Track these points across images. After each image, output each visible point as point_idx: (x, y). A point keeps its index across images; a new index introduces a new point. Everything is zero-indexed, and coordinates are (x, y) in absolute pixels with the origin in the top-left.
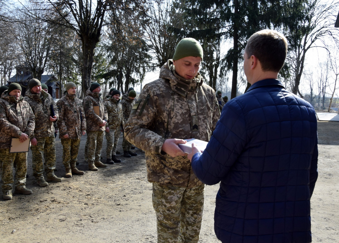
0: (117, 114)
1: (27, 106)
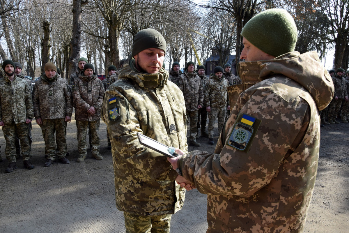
0: (220, 92)
1: (98, 84)
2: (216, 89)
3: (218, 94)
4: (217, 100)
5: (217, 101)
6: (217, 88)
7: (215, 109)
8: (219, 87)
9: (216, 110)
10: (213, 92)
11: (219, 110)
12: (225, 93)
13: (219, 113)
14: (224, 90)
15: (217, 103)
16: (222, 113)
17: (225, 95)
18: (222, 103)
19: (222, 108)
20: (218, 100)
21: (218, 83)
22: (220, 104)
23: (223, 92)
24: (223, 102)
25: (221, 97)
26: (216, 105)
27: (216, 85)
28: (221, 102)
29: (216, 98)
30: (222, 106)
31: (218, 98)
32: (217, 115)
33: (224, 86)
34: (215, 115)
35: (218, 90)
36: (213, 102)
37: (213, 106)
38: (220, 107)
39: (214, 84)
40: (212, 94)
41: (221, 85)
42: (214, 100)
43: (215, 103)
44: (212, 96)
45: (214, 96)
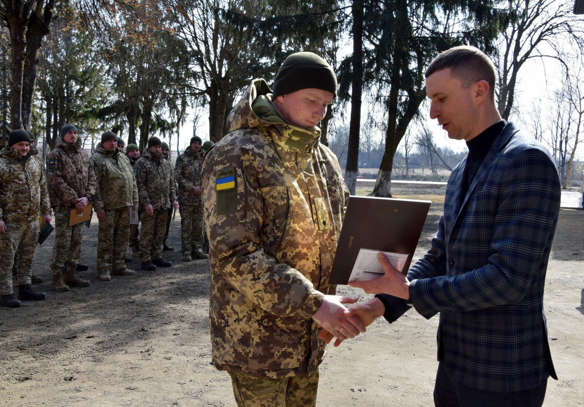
2: (16, 180)
3: (22, 192)
4: (20, 204)
5: (20, 208)
6: (17, 178)
7: (14, 226)
8: (23, 176)
9: (18, 228)
10: (7, 187)
11: (24, 227)
12: (36, 189)
13: (25, 234)
14: (35, 182)
15: (19, 211)
16: (30, 234)
17: (37, 193)
18: (33, 211)
19: (30, 221)
20: (24, 205)
21: (19, 165)
22: (28, 214)
23: (34, 187)
24: (35, 208)
25: (29, 199)
26: (17, 216)
27: (13, 171)
28: (29, 210)
29: (16, 202)
30: (32, 216)
31: (22, 199)
32: (19, 239)
33: (34, 173)
34: (15, 239)
35: (21, 182)
36: (11, 211)
37: (10, 218)
38: (29, 219)
39: (10, 170)
40: (6, 191)
41: (27, 171)
42: (13, 206)
43: (16, 212)
44: (7, 196)
45: (13, 195)
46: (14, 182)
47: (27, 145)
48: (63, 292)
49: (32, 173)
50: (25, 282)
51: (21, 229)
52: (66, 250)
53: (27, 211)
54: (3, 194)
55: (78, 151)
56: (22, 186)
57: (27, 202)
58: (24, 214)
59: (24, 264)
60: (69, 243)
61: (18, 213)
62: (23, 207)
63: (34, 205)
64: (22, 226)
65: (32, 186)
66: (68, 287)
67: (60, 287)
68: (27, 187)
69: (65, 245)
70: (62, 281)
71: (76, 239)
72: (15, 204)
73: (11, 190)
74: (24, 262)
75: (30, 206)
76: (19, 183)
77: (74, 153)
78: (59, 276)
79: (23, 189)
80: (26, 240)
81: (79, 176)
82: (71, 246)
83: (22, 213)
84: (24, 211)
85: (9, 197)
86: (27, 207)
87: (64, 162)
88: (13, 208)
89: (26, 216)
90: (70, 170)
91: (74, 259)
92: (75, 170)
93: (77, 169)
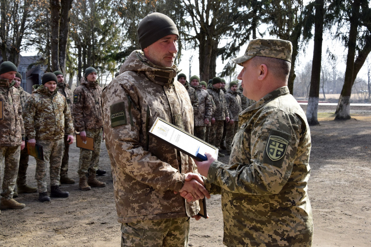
2: (46, 110)
3: (50, 118)
4: (49, 127)
5: (49, 130)
6: (47, 108)
7: (45, 143)
8: (50, 107)
9: (48, 145)
10: (40, 114)
11: (52, 143)
12: (60, 116)
13: (53, 149)
14: (60, 111)
16: (56, 149)
17: (61, 119)
18: (58, 132)
19: (56, 140)
20: (51, 127)
21: (48, 99)
22: (54, 134)
23: (58, 115)
25: (55, 123)
26: (47, 136)
27: (45, 102)
28: (55, 131)
29: (46, 125)
30: (58, 136)
31: (50, 123)
32: (49, 153)
33: (59, 105)
34: (46, 153)
35: (49, 111)
36: (43, 132)
37: (42, 137)
38: (55, 138)
39: (42, 102)
40: (39, 117)
41: (54, 103)
42: (43, 128)
43: (45, 132)
44: (40, 121)
45: (43, 120)
46: (44, 111)
47: (54, 84)
48: (86, 190)
49: (57, 104)
50: (54, 184)
51: (50, 145)
52: (89, 160)
53: (53, 133)
54: (37, 120)
55: (96, 87)
56: (50, 114)
57: (53, 125)
58: (52, 134)
59: (54, 171)
60: (91, 155)
61: (47, 134)
62: (51, 129)
63: (58, 128)
64: (50, 143)
65: (57, 114)
66: (90, 187)
67: (84, 187)
68: (53, 115)
69: (89, 157)
70: (86, 183)
71: (96, 152)
72: (45, 127)
73: (42, 116)
74: (54, 169)
75: (55, 129)
76: (48, 112)
77: (93, 89)
78: (84, 179)
79: (51, 116)
80: (54, 153)
81: (97, 106)
82: (92, 157)
83: (50, 133)
84: (51, 132)
85: (41, 122)
86: (54, 129)
87: (86, 96)
88: (44, 130)
89: (53, 136)
90: (90, 102)
91: (95, 167)
92: (94, 102)
93: (95, 101)
